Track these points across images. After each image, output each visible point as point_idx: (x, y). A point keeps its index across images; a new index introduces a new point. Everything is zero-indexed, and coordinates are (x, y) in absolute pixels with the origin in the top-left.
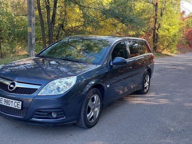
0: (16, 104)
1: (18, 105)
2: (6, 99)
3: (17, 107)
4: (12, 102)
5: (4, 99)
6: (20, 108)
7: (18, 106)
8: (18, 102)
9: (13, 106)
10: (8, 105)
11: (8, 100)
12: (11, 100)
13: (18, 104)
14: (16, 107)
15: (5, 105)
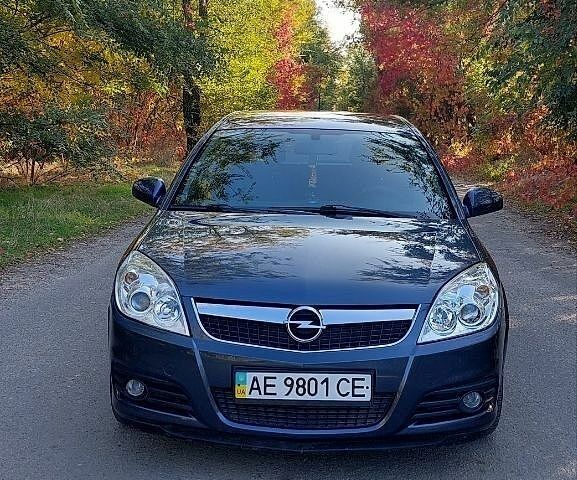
0: (346, 387)
1: (354, 387)
2: (295, 376)
3: (354, 395)
4: (326, 380)
5: (281, 376)
6: (368, 398)
7: (357, 391)
8: (354, 380)
9: (334, 396)
10: (307, 397)
11: (307, 376)
12: (320, 377)
13: (357, 383)
14: (350, 398)
15: (293, 396)
